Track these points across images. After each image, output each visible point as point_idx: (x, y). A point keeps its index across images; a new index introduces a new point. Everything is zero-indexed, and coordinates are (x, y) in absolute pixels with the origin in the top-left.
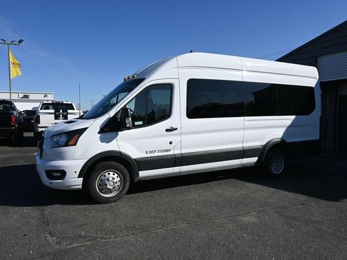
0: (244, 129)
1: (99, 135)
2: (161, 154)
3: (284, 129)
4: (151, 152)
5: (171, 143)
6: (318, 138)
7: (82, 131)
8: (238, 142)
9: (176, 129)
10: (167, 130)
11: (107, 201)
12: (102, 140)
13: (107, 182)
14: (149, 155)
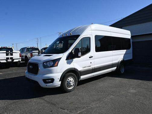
0: (112, 56)
1: (66, 61)
2: (88, 68)
3: (123, 55)
4: (84, 67)
5: (91, 63)
6: (132, 58)
7: (59, 59)
8: (110, 61)
9: (93, 57)
10: (90, 57)
11: (70, 91)
12: (68, 63)
13: (71, 82)
14: (84, 69)
